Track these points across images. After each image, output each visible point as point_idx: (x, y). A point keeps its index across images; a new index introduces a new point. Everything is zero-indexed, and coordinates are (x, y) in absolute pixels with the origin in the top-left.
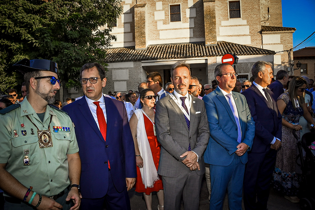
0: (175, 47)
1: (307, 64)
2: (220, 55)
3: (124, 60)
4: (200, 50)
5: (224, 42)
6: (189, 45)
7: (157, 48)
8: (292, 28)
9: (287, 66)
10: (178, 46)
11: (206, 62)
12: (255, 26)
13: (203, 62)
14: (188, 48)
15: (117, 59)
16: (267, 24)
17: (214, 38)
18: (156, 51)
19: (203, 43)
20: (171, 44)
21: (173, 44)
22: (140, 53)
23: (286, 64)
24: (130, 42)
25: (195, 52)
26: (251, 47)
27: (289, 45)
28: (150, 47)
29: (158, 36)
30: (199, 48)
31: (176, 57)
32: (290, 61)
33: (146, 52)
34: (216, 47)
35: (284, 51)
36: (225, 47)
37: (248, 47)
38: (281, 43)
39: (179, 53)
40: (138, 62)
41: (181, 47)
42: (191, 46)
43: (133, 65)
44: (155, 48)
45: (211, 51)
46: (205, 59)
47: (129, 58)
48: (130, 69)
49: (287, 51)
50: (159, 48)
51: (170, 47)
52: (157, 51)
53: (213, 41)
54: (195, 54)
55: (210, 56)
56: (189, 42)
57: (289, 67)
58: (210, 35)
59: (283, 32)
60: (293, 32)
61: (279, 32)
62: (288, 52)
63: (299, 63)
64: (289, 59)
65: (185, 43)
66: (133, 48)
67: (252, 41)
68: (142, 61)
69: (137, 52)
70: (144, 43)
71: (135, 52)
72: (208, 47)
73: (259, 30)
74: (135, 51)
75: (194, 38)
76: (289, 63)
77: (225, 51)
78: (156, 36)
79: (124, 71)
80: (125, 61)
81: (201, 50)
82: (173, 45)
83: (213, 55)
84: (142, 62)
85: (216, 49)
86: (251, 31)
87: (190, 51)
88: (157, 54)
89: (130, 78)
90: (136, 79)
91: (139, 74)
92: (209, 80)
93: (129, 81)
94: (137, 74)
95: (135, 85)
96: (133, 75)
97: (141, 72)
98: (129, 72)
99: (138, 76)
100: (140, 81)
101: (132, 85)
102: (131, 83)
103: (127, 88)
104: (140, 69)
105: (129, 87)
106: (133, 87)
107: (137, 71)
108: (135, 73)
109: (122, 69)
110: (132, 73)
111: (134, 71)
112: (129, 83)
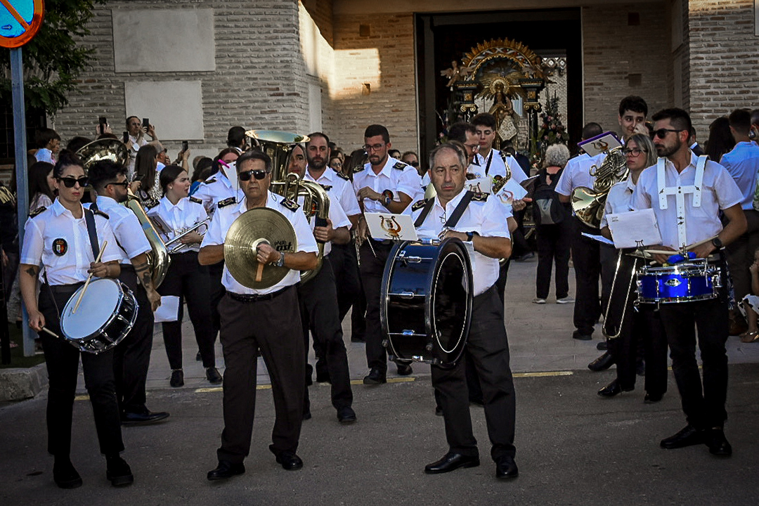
48: (226, 4)
79: (190, 16)
89: (226, 60)
90: (264, 71)
91: (276, 38)
92: (695, 76)
93: (221, 80)
94: (267, 38)
95: (256, 104)
96: (241, 42)
97: (289, 26)
98: (218, 24)
99: (274, 50)
100: (286, 79)
101: (236, 106)
102: (230, 93)
103: (209, 118)
104: (286, 7)
105: (216, 118)
106: (241, 114)
107: (266, 20)
108: (252, 30)
109: (176, 7)
110: (235, 31)
111: (249, 20)
112: (218, 91)
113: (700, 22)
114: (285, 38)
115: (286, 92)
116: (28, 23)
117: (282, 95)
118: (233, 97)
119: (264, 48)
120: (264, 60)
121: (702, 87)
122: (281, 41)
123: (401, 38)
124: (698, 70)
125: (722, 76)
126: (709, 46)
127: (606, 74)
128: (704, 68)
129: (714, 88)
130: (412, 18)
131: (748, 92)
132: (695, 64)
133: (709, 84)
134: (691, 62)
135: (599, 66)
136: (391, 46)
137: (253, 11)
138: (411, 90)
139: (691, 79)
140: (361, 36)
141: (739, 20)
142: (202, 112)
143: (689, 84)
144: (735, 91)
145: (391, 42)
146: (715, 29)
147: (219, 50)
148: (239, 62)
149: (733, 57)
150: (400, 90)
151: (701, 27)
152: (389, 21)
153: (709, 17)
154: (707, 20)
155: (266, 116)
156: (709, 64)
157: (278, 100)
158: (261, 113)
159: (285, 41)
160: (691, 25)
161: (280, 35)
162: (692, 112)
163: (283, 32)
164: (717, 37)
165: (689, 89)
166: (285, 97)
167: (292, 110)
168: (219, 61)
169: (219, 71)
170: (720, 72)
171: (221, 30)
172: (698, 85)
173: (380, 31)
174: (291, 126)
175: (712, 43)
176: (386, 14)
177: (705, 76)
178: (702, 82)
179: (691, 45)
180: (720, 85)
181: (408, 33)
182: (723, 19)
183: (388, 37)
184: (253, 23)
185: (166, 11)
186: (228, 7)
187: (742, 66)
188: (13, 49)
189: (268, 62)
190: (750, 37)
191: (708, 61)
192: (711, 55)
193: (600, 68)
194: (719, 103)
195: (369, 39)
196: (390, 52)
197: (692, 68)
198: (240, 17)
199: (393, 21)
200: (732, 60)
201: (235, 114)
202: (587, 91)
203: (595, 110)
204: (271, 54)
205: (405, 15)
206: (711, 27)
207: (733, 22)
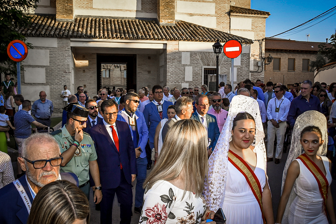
0: (116, 22)
1: (280, 58)
2: (185, 39)
3: (42, 34)
4: (154, 30)
5: (183, 22)
6: (135, 22)
7: (90, 21)
8: (266, 12)
9: (258, 60)
10: (120, 21)
11: (165, 48)
12: (222, 5)
13: (161, 47)
14: (136, 26)
15: (29, 31)
16: (233, 4)
17: (172, 14)
18: (89, 25)
19: (156, 21)
20: (110, 17)
21: (113, 18)
22: (65, 25)
23: (257, 57)
24: (46, 7)
25: (148, 32)
26: (221, 32)
27: (261, 33)
28: (79, 18)
29: (90, 3)
30: (152, 27)
31: (123, 37)
32: (261, 53)
33: (74, 26)
34: (174, 27)
35: (255, 40)
36: (187, 29)
37: (216, 31)
38: (253, 30)
39: (126, 31)
40: (66, 40)
41: (126, 24)
42: (140, 23)
43: (57, 44)
44: (86, 21)
45: (170, 33)
46: (163, 44)
47: (50, 33)
48: (52, 49)
49: (259, 41)
50: (94, 22)
51: (109, 21)
52: (91, 26)
53: (169, 19)
54: (150, 36)
55: (171, 40)
56: (135, 17)
57: (259, 61)
58: (166, 10)
59: (256, 15)
60: (266, 18)
61: (250, 15)
62: (259, 43)
63: (270, 57)
64: (260, 51)
65: (130, 18)
66: (53, 17)
67: (218, 23)
68: (72, 39)
69: (59, 24)
70: (70, 11)
71: (57, 23)
72: (164, 28)
73: (227, 11)
74: (55, 22)
75: (142, 12)
76: (260, 56)
77: (189, 34)
78: (87, 2)
79: (42, 51)
80: (43, 37)
81: (156, 31)
82: (113, 20)
83: (175, 39)
84: (71, 41)
85: (176, 30)
86: (217, 10)
87: (141, 31)
88: (93, 29)
89: (52, 63)
90: (62, 66)
91: (66, 58)
92: (168, 73)
93: (51, 68)
94: (63, 58)
95: (60, 75)
96: (56, 59)
97: (69, 55)
98: (50, 54)
99: (65, 61)
100: (68, 69)
101: (54, 75)
102: (53, 72)
103: (47, 78)
104: (68, 50)
105: (49, 78)
106: (56, 77)
107: (63, 53)
108: (59, 56)
109: (38, 49)
110: (55, 56)
111: (58, 53)
112: (50, 71)
114: (68, 58)
115: (68, 72)
116: (23, 55)
117: (67, 73)
118: (54, 73)
119: (62, 61)
120: (62, 64)
121: (170, 75)
122: (67, 59)
123: (93, 59)
125: (174, 73)
126: (171, 66)
127: (143, 70)
128: (170, 71)
129: (172, 76)
130: (96, 54)
131: (179, 77)
134: (167, 69)
135: (141, 68)
136: (90, 61)
137: (59, 51)
139: (167, 73)
140: (83, 58)
142: (45, 76)
144: (177, 77)
147: (50, 61)
148: (56, 64)
150: (93, 72)
151: (169, 61)
154: (171, 60)
155: (62, 78)
157: (66, 74)
158: (61, 77)
159: (68, 59)
160: (167, 61)
161: (66, 57)
163: (67, 57)
164: (173, 64)
165: (166, 76)
166: (68, 73)
167: (69, 77)
168: (50, 63)
169: (50, 66)
170: (174, 72)
171: (51, 55)
173: (88, 58)
174: (69, 81)
175: (172, 65)
176: (89, 53)
178: (170, 74)
179: (167, 65)
180: (174, 75)
181: (95, 58)
184: (59, 54)
185: (36, 50)
186: (53, 50)
187: (179, 71)
188: (18, 62)
189: (63, 64)
190: (180, 64)
192: (172, 68)
194: (173, 79)
195: (85, 59)
197: (167, 71)
198: (56, 52)
199: (91, 55)
200: (176, 69)
201: (54, 77)
202: (138, 74)
204: (64, 62)
205: (94, 54)
206: (172, 62)
207: (177, 61)
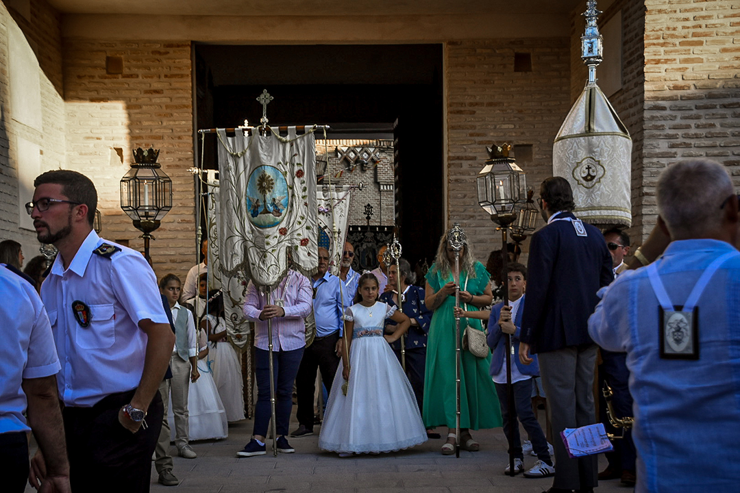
92: (652, 137)
113: (662, 49)
121: (663, 155)
123: (173, 80)
124: (657, 128)
125: (697, 136)
127: (480, 143)
129: (683, 156)
130: (189, 48)
132: (653, 118)
133: (674, 150)
134: (647, 114)
135: (470, 131)
136: (157, 92)
138: (187, 159)
139: (646, 142)
140: (108, 73)
141: (728, 46)
143: (642, 149)
145: (156, 85)
146: (686, 61)
149: (714, 107)
151: (663, 57)
152: (153, 52)
153: (677, 41)
154: (674, 45)
156: (675, 117)
160: (648, 55)
162: (647, 194)
164: (689, 75)
170: (693, 131)
172: (657, 151)
173: (138, 67)
175: (681, 83)
176: (149, 41)
177: (669, 137)
179: (647, 87)
180: (693, 151)
181: (182, 72)
182: (701, 43)
183: (152, 77)
187: (730, 120)
191: (674, 113)
192: (680, 104)
193: (471, 135)
195: (120, 79)
196: (154, 101)
197: (647, 124)
199: (160, 53)
200: (713, 111)
202: (453, 168)
203: (465, 196)
205: (179, 45)
206: (678, 57)
207: (717, 48)
